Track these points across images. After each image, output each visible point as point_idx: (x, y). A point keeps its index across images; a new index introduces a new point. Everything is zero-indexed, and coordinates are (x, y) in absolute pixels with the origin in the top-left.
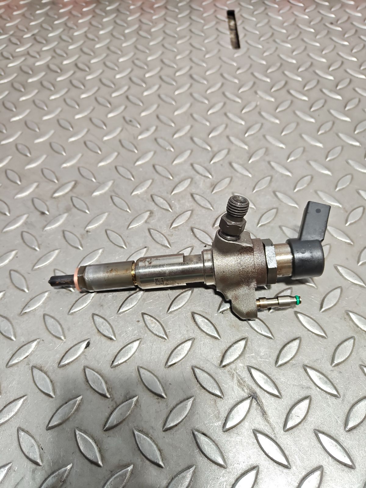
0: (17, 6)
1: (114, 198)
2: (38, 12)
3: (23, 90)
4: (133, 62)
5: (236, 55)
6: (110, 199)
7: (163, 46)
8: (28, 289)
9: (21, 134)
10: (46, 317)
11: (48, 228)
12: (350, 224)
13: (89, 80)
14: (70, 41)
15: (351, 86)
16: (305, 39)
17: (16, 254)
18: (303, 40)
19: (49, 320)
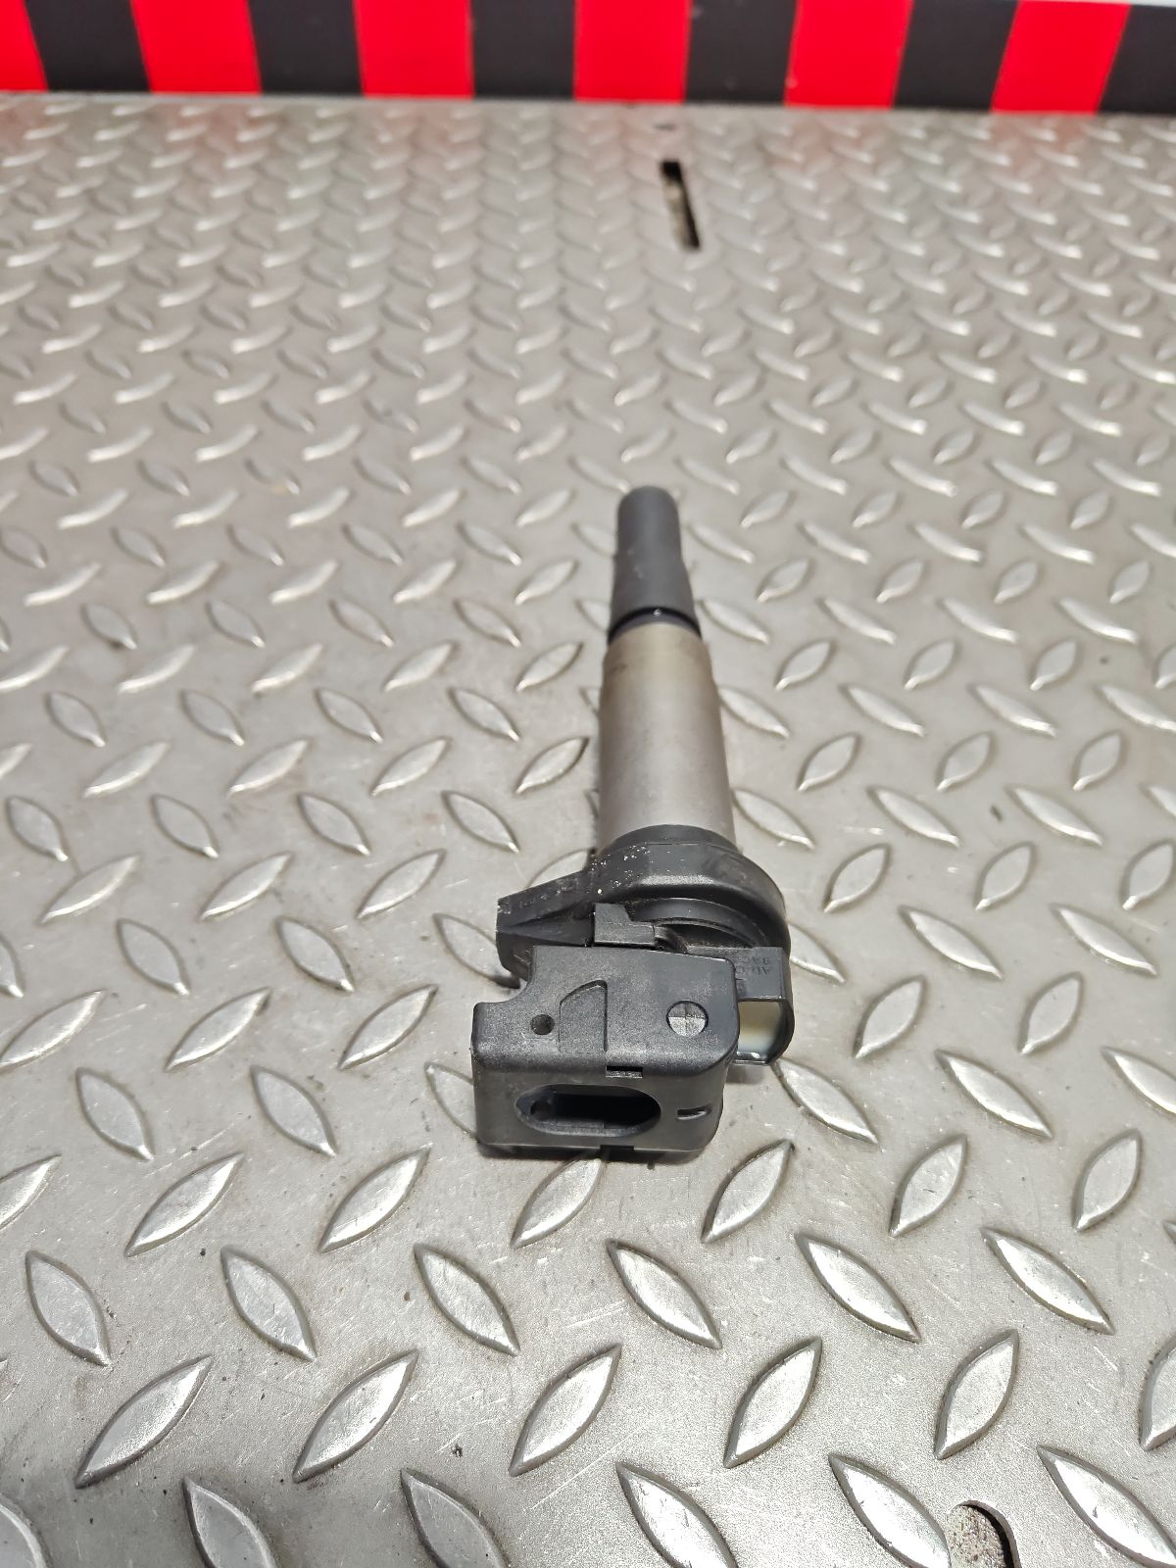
1: (340, 606)
2: (103, 136)
3: (54, 324)
5: (690, 266)
6: (328, 614)
7: (479, 234)
8: (66, 850)
9: (48, 438)
10: (127, 929)
13: (260, 308)
14: (201, 209)
15: (1017, 352)
16: (885, 238)
17: (28, 757)
19: (134, 937)
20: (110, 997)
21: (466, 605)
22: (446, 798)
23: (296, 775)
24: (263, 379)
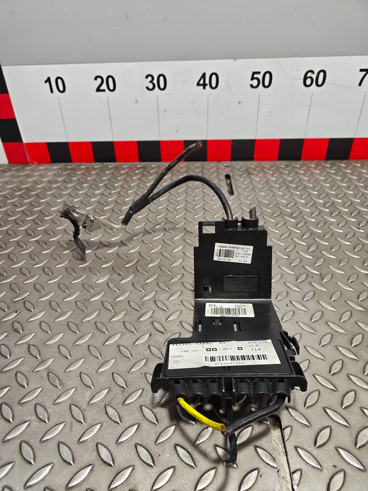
0: (93, 169)
1: (161, 267)
2: (107, 172)
3: (102, 213)
4: (169, 200)
5: (231, 198)
6: (159, 268)
7: (186, 192)
8: (113, 310)
9: (103, 235)
10: (125, 323)
11: (123, 282)
12: (299, 282)
14: (129, 188)
15: (301, 215)
16: (274, 191)
17: (105, 293)
18: (272, 191)
19: (126, 324)
20: (123, 334)
21: (185, 267)
22: (181, 301)
23: (154, 297)
24: (144, 223)
